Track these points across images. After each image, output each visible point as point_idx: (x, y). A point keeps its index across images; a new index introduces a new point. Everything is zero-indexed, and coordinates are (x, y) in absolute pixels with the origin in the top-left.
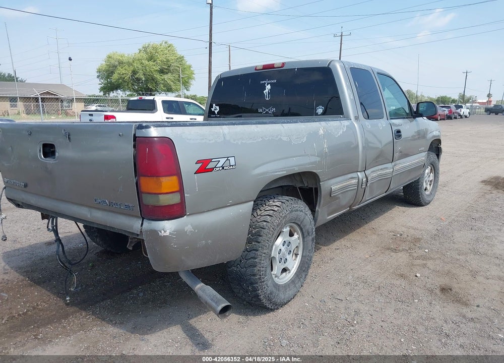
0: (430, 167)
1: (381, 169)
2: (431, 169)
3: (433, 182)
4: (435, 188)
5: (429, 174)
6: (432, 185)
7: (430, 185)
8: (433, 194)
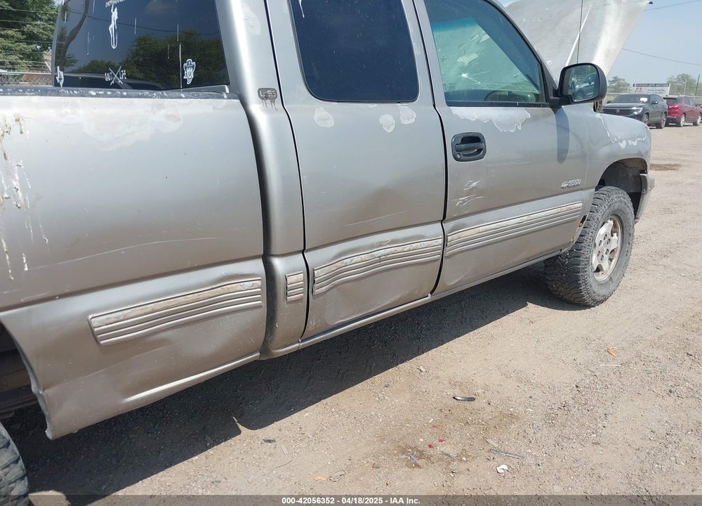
0: (611, 222)
1: (393, 242)
2: (615, 226)
3: (617, 255)
4: (622, 266)
5: (609, 236)
6: (614, 261)
7: (611, 260)
8: (615, 279)
